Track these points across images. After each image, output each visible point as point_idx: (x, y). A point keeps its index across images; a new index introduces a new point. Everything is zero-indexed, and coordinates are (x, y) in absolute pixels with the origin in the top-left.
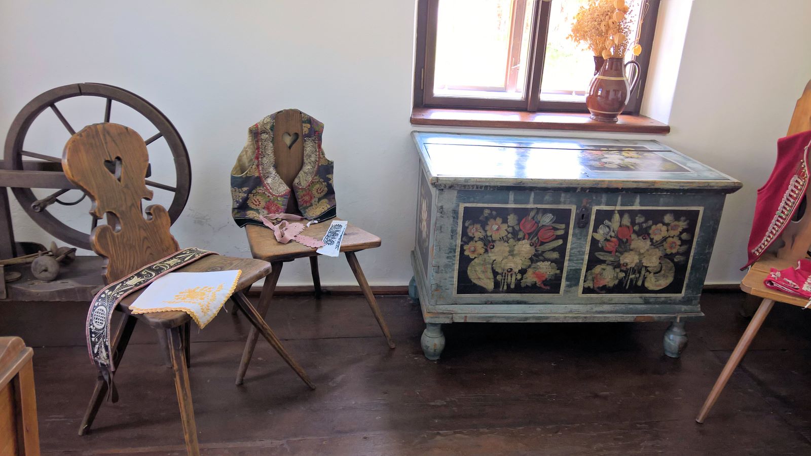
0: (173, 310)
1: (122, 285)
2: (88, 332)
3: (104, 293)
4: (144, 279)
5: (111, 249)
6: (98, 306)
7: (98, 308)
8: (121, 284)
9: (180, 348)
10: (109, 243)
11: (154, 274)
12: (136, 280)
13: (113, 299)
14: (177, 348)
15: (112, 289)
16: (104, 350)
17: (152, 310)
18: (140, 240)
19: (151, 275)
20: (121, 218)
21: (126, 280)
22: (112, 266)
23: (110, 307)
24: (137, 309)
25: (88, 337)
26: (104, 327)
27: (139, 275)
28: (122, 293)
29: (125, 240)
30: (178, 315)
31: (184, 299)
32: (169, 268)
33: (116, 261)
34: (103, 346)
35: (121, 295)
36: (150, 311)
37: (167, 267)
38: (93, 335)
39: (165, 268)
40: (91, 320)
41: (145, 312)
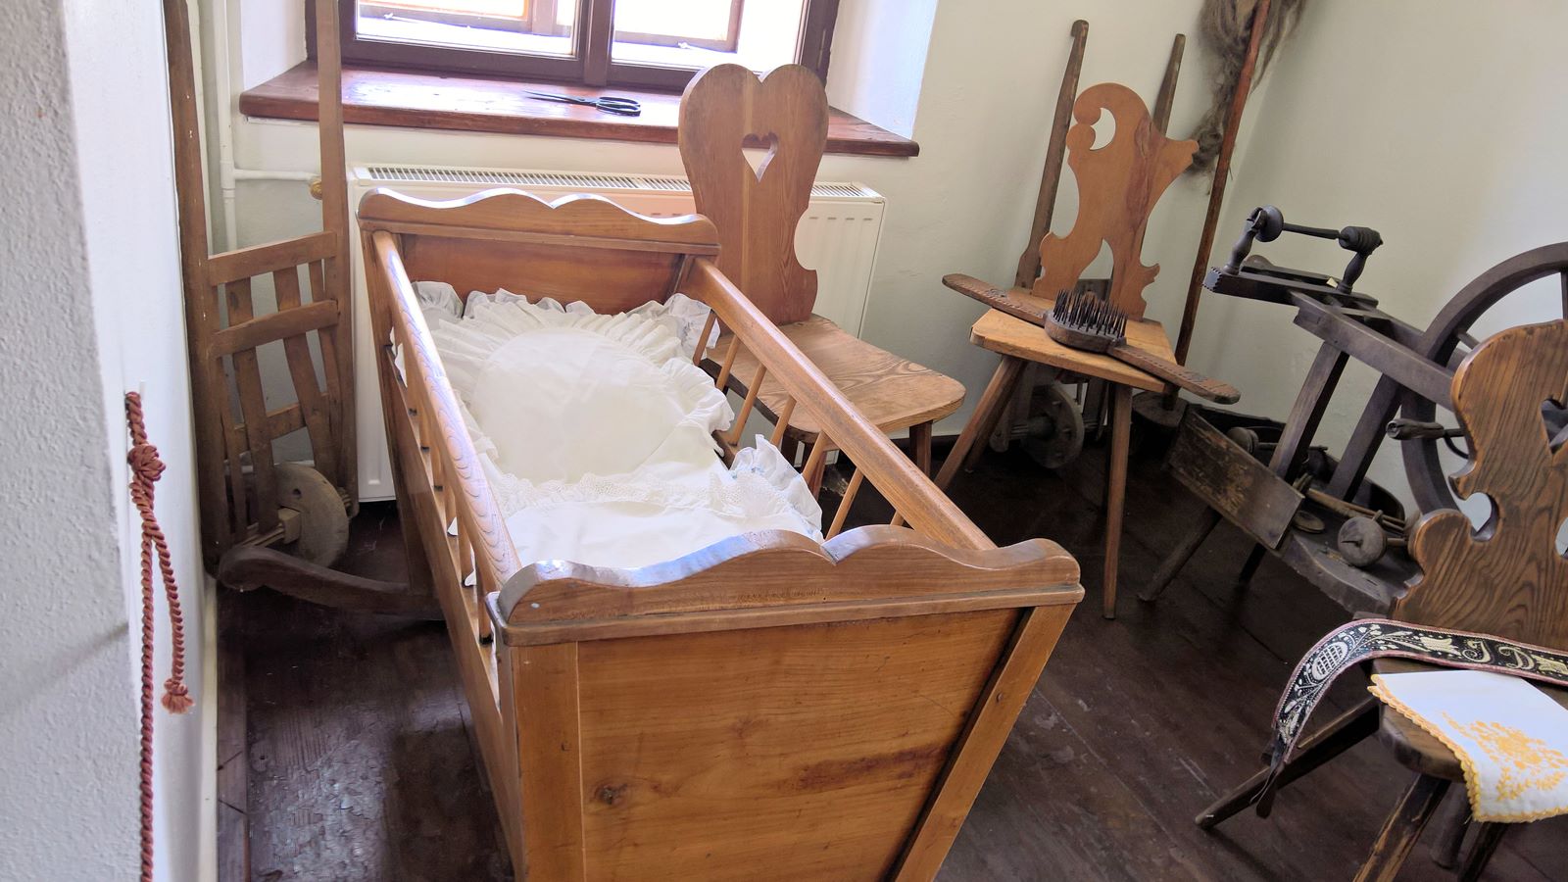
0: (1441, 739)
1: (1410, 636)
2: (1297, 671)
3: (1368, 626)
4: (1459, 654)
5: (1441, 561)
6: (1342, 640)
7: (1338, 644)
8: (1409, 633)
9: (1413, 820)
10: (1446, 550)
11: (1487, 657)
12: (1445, 645)
13: (1371, 646)
14: (1408, 817)
15: (1385, 629)
16: (1296, 717)
17: (1406, 709)
18: (1516, 582)
19: (1481, 654)
20: (1505, 520)
21: (1426, 634)
22: (1420, 592)
23: (1354, 655)
24: (1383, 689)
25: (1293, 679)
26: (1322, 681)
27: (1459, 642)
28: (1394, 647)
29: (1481, 564)
30: (1437, 754)
31: (1488, 739)
32: (1531, 671)
33: (1434, 591)
34: (1299, 710)
35: (1388, 648)
36: (1399, 709)
37: (1526, 663)
38: (1301, 682)
39: (1521, 664)
40: (1315, 655)
41: (1391, 703)
